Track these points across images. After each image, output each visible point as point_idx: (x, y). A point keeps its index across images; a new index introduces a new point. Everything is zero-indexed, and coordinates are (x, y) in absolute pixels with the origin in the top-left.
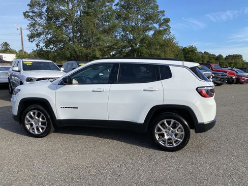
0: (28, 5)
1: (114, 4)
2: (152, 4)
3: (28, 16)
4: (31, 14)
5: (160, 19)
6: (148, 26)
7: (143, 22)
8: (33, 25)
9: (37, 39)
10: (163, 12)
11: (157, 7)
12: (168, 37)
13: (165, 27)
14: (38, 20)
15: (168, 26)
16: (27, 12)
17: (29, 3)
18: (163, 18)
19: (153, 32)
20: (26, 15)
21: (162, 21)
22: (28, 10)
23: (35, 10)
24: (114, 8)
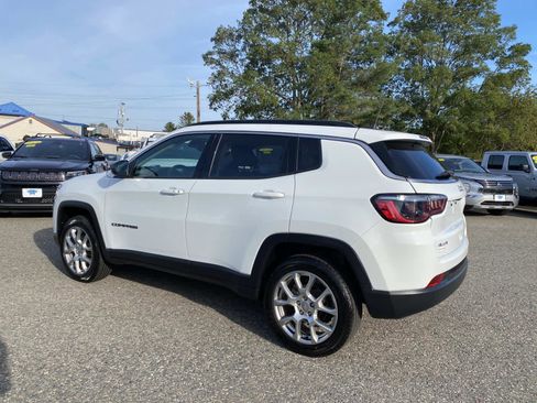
0: (212, 40)
1: (386, 23)
2: (482, 14)
3: (212, 61)
4: (216, 57)
5: (501, 48)
6: (469, 65)
7: (457, 56)
8: (219, 76)
9: (225, 103)
10: (511, 31)
11: (496, 19)
12: (523, 91)
13: (516, 68)
14: (230, 65)
15: (524, 63)
16: (210, 53)
17: (214, 35)
18: (511, 43)
19: (483, 79)
20: (207, 58)
21: (508, 53)
22: (211, 50)
23: (225, 47)
24: (386, 31)
